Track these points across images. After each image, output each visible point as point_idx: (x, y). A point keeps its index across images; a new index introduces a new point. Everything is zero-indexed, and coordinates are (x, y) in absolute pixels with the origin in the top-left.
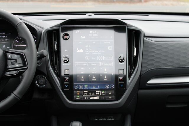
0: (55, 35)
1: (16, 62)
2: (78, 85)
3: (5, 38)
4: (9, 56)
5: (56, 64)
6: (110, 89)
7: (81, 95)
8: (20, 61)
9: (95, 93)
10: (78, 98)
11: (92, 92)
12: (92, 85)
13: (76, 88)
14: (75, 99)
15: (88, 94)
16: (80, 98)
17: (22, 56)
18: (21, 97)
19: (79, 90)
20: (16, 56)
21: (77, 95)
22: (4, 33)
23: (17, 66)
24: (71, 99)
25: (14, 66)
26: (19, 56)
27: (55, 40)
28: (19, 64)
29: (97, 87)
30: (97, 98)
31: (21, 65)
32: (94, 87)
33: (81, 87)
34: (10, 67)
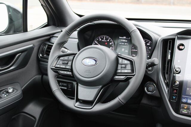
0: (170, 44)
1: (125, 67)
2: (187, 98)
3: (125, 42)
4: (120, 60)
5: (167, 73)
7: (188, 109)
8: (129, 67)
10: (185, 112)
13: (184, 101)
14: (182, 112)
16: (187, 112)
17: (132, 62)
18: (125, 102)
19: (186, 103)
20: (126, 62)
21: (184, 108)
22: (125, 37)
23: (126, 71)
24: (177, 111)
25: (123, 71)
26: (129, 62)
27: (169, 49)
28: (128, 70)
31: (130, 71)
33: (190, 101)
34: (119, 71)
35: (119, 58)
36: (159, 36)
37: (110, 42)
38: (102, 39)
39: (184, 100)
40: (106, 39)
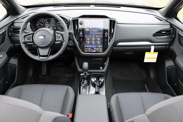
1: (59, 38)
3: (53, 21)
4: (56, 34)
5: (77, 35)
6: (100, 48)
7: (87, 50)
8: (61, 37)
9: (94, 49)
10: (86, 51)
11: (92, 49)
12: (93, 46)
15: (91, 49)
17: (62, 35)
18: (62, 53)
19: (87, 47)
20: (59, 35)
21: (86, 50)
22: (53, 19)
23: (60, 39)
24: (83, 51)
25: (59, 39)
26: (61, 35)
27: (76, 24)
28: (61, 39)
29: (95, 46)
30: (95, 51)
31: (62, 39)
32: (93, 47)
33: (88, 46)
34: (57, 40)
35: (56, 33)
36: (70, 17)
37: (46, 22)
38: (42, 20)
39: (86, 46)
40: (44, 20)
